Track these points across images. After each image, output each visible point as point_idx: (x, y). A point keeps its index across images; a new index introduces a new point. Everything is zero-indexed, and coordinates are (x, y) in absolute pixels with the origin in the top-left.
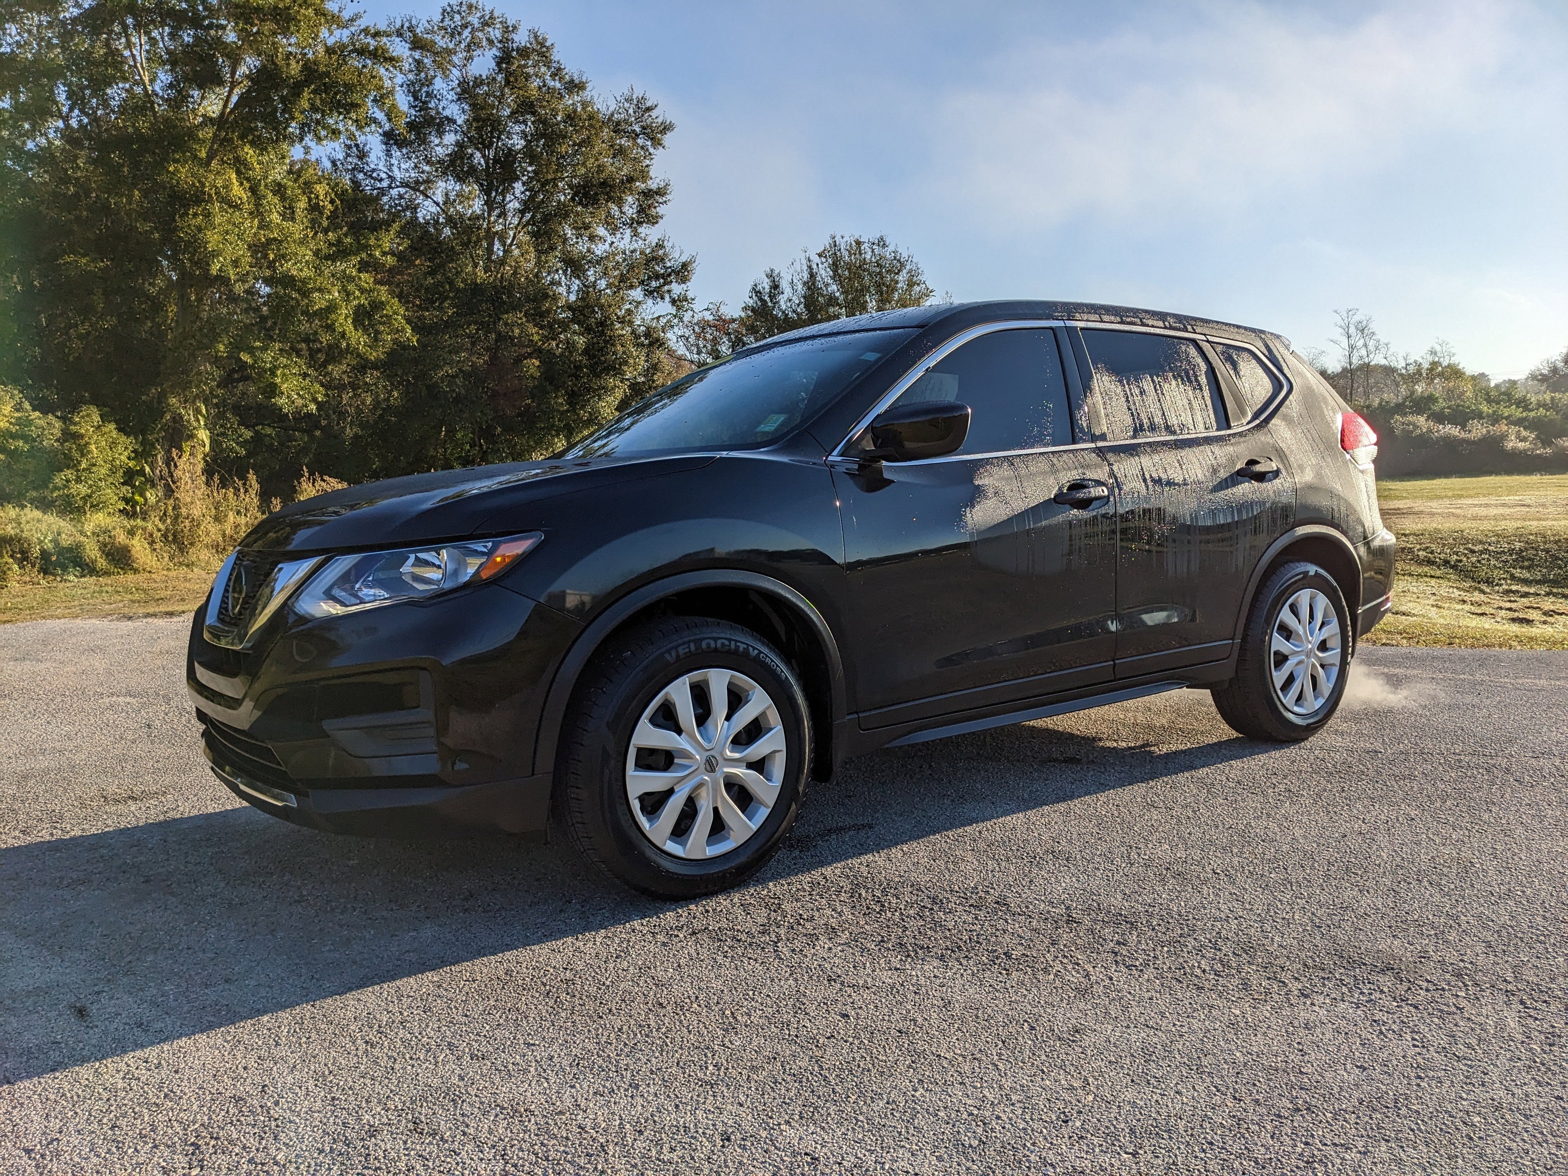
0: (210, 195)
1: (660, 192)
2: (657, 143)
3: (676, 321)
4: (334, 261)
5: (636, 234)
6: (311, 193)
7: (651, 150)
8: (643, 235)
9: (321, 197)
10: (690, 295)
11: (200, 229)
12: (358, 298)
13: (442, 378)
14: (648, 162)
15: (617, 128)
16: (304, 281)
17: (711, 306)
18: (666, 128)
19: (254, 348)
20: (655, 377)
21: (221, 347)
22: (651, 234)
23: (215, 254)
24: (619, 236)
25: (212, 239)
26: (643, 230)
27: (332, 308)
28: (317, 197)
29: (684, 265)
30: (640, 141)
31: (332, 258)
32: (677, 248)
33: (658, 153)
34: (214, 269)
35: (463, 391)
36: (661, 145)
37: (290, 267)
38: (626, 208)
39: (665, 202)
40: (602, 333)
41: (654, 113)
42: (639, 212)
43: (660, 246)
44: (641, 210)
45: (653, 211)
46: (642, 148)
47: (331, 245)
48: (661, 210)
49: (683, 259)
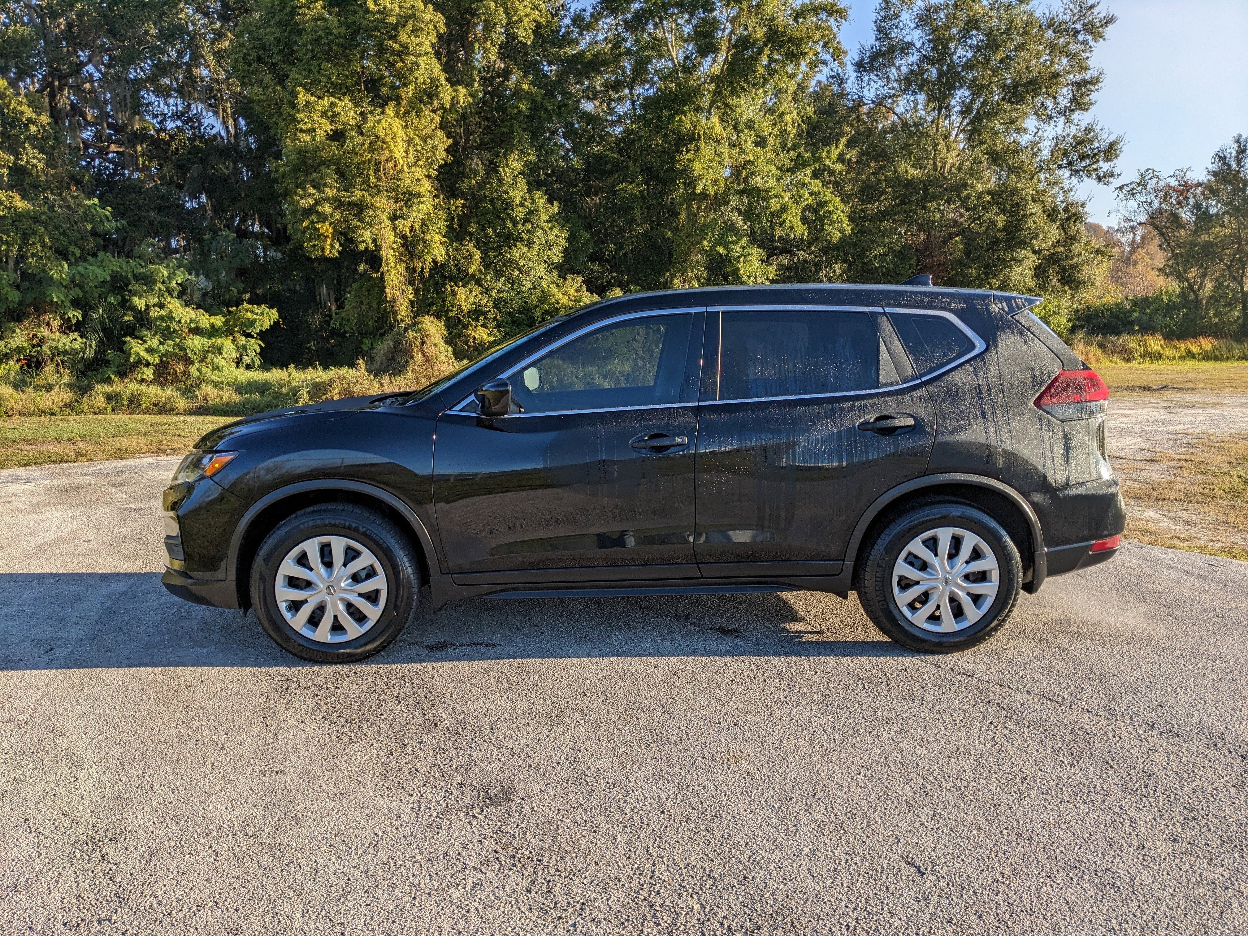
0: (699, 135)
1: (1094, 81)
2: (1098, 36)
3: (1139, 189)
4: (793, 173)
5: (1068, 121)
6: (783, 121)
7: (1092, 43)
8: (1076, 121)
9: (789, 125)
10: (1116, 171)
11: (690, 161)
12: (807, 199)
13: (875, 257)
14: (1087, 54)
15: (1058, 28)
16: (767, 191)
17: (1177, 173)
18: (1108, 21)
19: (730, 242)
20: (1073, 247)
21: (705, 243)
22: (1082, 119)
23: (699, 178)
24: (1052, 124)
25: (697, 168)
26: (1076, 116)
27: (784, 209)
28: (786, 125)
29: (1112, 146)
30: (1081, 37)
31: (792, 171)
32: (1106, 130)
33: (1099, 46)
34: (699, 190)
35: (891, 266)
36: (1101, 37)
37: (757, 181)
38: (1060, 99)
39: (1097, 90)
40: (1016, 213)
41: (1096, 11)
42: (1071, 102)
43: (1088, 130)
44: (1074, 100)
45: (1086, 99)
46: (1083, 42)
47: (792, 160)
48: (1094, 97)
49: (1112, 139)
